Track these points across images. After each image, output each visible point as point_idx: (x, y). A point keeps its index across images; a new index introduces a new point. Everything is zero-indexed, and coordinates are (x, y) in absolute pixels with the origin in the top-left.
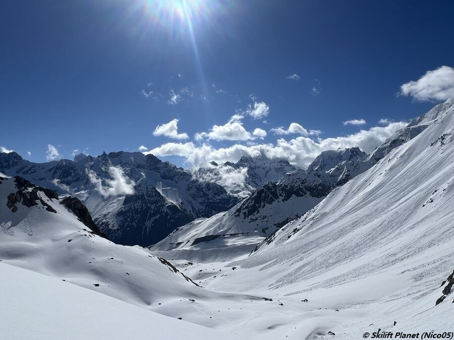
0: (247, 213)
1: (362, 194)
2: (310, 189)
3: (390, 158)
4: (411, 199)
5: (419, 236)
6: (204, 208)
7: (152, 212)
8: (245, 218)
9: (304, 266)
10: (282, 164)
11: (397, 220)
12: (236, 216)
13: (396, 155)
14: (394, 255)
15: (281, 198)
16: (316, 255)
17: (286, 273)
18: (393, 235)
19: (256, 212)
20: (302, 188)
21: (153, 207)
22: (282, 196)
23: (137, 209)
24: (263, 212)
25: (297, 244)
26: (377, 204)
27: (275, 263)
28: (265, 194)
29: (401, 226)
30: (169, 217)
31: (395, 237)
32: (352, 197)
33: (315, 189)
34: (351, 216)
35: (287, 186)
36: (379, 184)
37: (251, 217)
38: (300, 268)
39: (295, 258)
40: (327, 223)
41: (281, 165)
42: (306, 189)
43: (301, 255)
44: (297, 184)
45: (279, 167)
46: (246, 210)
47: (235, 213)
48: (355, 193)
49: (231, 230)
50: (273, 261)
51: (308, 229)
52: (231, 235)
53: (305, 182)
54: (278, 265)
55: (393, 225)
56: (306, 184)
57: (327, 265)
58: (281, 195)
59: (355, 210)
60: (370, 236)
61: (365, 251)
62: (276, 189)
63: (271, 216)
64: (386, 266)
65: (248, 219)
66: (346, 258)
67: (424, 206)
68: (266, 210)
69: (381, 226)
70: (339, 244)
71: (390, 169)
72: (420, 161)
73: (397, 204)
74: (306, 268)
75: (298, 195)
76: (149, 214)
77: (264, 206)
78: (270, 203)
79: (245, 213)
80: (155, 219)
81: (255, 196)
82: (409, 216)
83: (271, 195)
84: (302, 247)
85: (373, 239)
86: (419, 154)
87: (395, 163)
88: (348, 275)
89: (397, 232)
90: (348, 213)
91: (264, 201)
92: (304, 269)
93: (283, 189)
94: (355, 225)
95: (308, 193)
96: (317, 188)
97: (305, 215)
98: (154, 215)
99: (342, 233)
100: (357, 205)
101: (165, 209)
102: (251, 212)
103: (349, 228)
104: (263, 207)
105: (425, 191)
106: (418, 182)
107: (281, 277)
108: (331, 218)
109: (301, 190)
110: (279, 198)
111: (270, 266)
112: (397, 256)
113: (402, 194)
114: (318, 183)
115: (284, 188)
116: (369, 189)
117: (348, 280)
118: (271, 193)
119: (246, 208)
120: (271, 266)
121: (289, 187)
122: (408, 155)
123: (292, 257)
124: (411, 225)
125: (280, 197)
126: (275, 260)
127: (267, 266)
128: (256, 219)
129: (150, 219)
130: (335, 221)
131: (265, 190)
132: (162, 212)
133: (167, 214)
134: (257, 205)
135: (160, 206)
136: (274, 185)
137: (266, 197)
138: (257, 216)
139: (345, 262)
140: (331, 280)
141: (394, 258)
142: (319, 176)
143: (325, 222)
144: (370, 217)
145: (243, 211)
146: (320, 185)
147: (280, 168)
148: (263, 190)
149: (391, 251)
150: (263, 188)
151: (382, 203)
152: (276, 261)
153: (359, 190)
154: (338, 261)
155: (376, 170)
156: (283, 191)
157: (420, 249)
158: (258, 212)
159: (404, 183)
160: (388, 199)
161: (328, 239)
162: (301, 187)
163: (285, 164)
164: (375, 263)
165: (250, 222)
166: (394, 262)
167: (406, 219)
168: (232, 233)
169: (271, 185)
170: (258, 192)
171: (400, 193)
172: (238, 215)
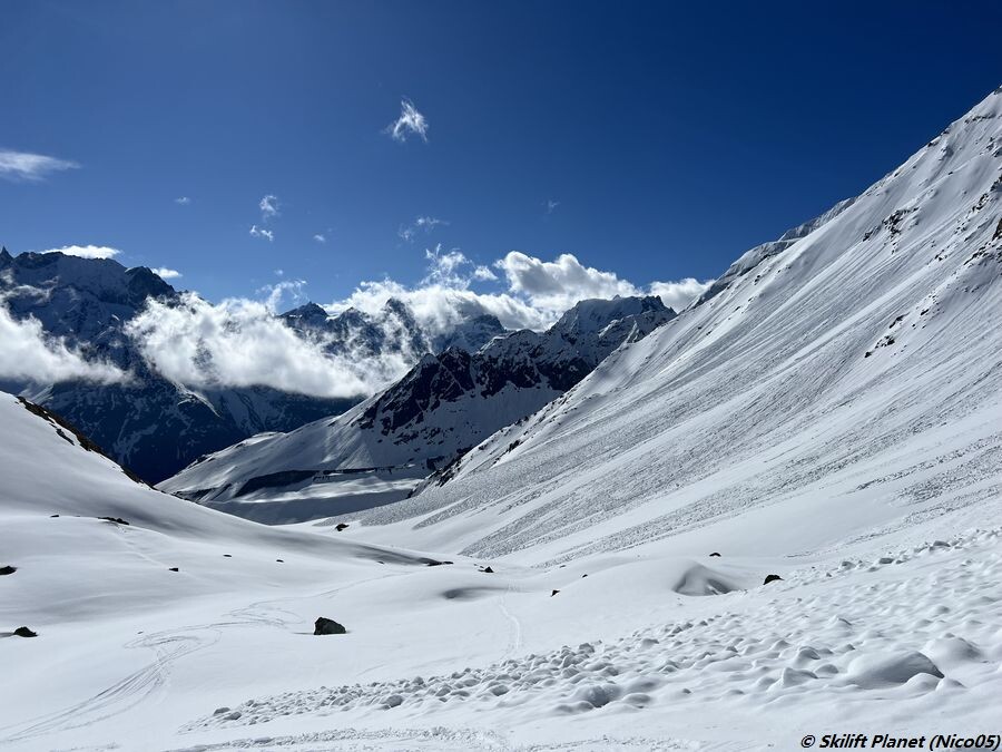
0: (392, 419)
1: (688, 355)
2: (548, 370)
3: (760, 274)
4: (832, 343)
5: (875, 413)
6: (282, 415)
7: (137, 417)
8: (385, 433)
9: (542, 511)
10: (486, 326)
11: (798, 391)
12: (363, 427)
13: (774, 265)
14: (811, 459)
15: (479, 388)
16: (576, 483)
17: (491, 530)
18: (791, 424)
19: (416, 418)
20: (532, 368)
21: (139, 403)
22: (482, 383)
23: (94, 407)
24: (431, 418)
25: (524, 465)
26: (736, 365)
27: (458, 510)
28: (442, 375)
29: (810, 403)
30: (183, 433)
31: (799, 426)
32: (662, 365)
33: (560, 371)
34: (667, 396)
35: (495, 361)
36: (734, 329)
37: (400, 430)
38: (530, 517)
39: (516, 496)
40: (599, 418)
41: (482, 328)
42: (540, 368)
43: (534, 487)
44: (521, 356)
45: (478, 331)
46: (390, 414)
47: (359, 420)
48: (669, 357)
49: (348, 460)
50: (455, 504)
51: (550, 434)
52: (346, 471)
53: (539, 354)
54: (469, 512)
55: (788, 403)
56: (541, 358)
57: (607, 503)
58: (479, 380)
59: (675, 385)
60: (725, 431)
61: (714, 465)
62: (468, 366)
63: (452, 429)
64: (790, 486)
65: (393, 436)
66: (661, 485)
67: (868, 354)
68: (442, 414)
69: (753, 409)
70: (639, 455)
71: (761, 296)
72: (836, 274)
73: (792, 360)
74: (548, 516)
75: (521, 382)
76: (126, 421)
77: (437, 404)
78: (451, 398)
79: (386, 421)
80: (144, 436)
81: (416, 380)
82: (829, 380)
83: (454, 381)
84: (535, 469)
85: (734, 438)
86: (833, 260)
87: (773, 283)
88: (677, 518)
89: (802, 416)
90: (655, 393)
91: (438, 391)
92: (542, 519)
93: (485, 367)
94: (678, 413)
95: (545, 379)
96: (565, 368)
97: (540, 414)
98: (141, 425)
99: (643, 432)
100: (679, 376)
101: (173, 411)
102: (401, 419)
103: (663, 420)
104: (433, 408)
105: (866, 324)
106: (839, 312)
107: (476, 541)
108: (611, 408)
109: (529, 371)
110: (473, 387)
111: (446, 515)
112: (822, 462)
113: (801, 339)
114: (569, 358)
115: (488, 365)
116: (707, 342)
117: (680, 528)
118: (457, 374)
119: (391, 407)
120: (448, 517)
121: (500, 361)
122: (806, 263)
123: (507, 492)
124: (839, 397)
125: (478, 386)
126: (461, 501)
127: (437, 516)
128: (415, 436)
129: (128, 434)
130: (624, 412)
131: (442, 366)
132: (166, 417)
133: (179, 424)
134: (418, 402)
135: (159, 403)
136: (465, 356)
137: (443, 384)
138: (418, 427)
139: (660, 493)
140: (628, 532)
141: (812, 467)
142: (573, 341)
143: (596, 415)
144: (718, 393)
145: (381, 416)
146: (574, 362)
147: (481, 334)
148: (438, 365)
149: (798, 454)
150: (437, 361)
151: (747, 364)
152: (464, 503)
153: (680, 347)
154: (641, 493)
155: (725, 302)
156: (485, 372)
157: (888, 440)
158: (420, 419)
159: (803, 319)
160: (765, 352)
161: (607, 447)
162: (529, 364)
163: (492, 327)
164: (756, 483)
165: (397, 443)
166: (816, 475)
167: (819, 390)
168: (349, 467)
169: (456, 356)
170: (423, 371)
171: (795, 337)
172: (369, 425)
